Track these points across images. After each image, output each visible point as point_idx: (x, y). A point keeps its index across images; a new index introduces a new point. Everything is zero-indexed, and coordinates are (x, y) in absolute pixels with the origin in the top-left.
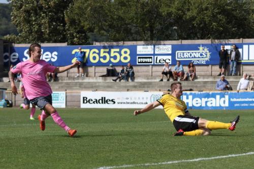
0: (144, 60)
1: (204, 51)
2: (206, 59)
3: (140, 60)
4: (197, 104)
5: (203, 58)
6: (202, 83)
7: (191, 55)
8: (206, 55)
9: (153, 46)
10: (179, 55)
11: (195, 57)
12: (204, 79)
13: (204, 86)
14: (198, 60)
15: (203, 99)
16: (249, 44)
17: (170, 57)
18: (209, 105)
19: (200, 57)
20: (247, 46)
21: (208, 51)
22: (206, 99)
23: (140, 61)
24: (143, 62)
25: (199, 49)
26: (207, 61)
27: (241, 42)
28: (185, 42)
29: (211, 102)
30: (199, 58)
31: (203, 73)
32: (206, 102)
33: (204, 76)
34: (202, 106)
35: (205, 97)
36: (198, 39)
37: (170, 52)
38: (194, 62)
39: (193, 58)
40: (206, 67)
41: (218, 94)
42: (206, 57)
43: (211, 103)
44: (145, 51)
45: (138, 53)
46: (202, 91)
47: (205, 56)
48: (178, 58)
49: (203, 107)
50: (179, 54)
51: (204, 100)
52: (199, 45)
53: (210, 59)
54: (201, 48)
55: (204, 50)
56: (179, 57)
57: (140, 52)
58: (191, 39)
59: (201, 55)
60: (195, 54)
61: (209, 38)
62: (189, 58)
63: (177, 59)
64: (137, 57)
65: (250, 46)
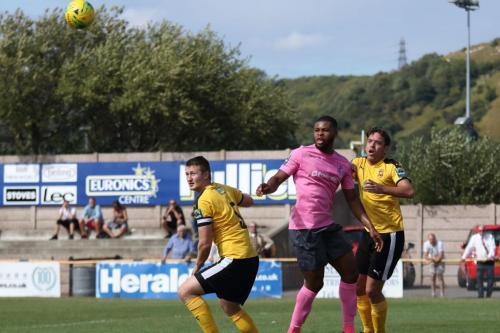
0: (19, 195)
1: (144, 177)
2: (150, 193)
3: (10, 195)
4: (131, 286)
5: (142, 190)
6: (141, 243)
7: (117, 185)
8: (150, 184)
9: (37, 167)
10: (93, 185)
11: (126, 190)
12: (144, 234)
13: (146, 250)
14: (133, 196)
15: (143, 276)
16: (238, 162)
17: (74, 189)
18: (155, 288)
19: (137, 188)
20: (234, 166)
21: (153, 177)
22: (150, 277)
23: (10, 198)
24: (16, 200)
25: (133, 173)
26: (151, 198)
27: (222, 158)
28: (106, 158)
29: (160, 283)
30: (134, 190)
31: (143, 223)
32: (150, 283)
33: (144, 229)
34: (142, 291)
35: (147, 273)
36: (133, 150)
37: (74, 179)
38: (123, 200)
39: (121, 190)
40: (149, 210)
41: (174, 266)
42: (150, 189)
43: (161, 286)
44: (21, 177)
45: (6, 180)
46: (141, 260)
47: (147, 186)
48: (90, 191)
49: (144, 294)
50: (93, 182)
51: (146, 278)
52: (135, 164)
53: (157, 194)
54: (139, 170)
55: (144, 174)
56: (93, 188)
57: (11, 177)
58: (119, 152)
59: (139, 184)
60: (128, 182)
61: (155, 150)
62: (113, 190)
63: (88, 193)
64: (5, 188)
65: (242, 166)
